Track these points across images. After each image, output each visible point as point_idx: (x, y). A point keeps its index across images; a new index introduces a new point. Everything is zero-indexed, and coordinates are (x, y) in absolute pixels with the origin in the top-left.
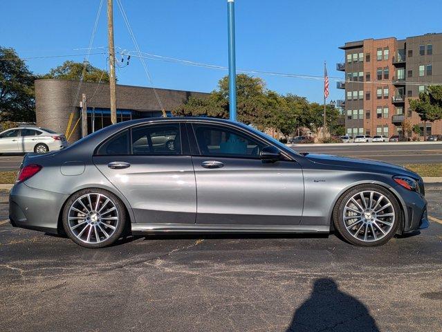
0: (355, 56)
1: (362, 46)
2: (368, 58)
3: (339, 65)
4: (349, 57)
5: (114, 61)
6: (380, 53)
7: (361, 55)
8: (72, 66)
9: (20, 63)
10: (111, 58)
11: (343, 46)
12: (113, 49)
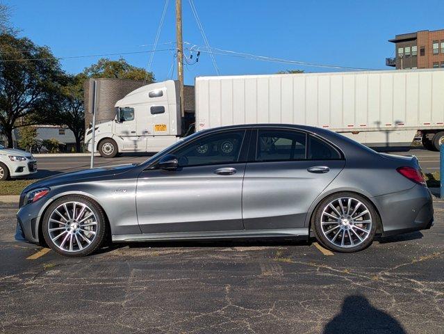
0: (408, 50)
1: (415, 39)
2: (422, 51)
3: (388, 60)
4: (401, 51)
5: (182, 57)
6: (436, 46)
7: (415, 49)
8: (107, 64)
9: (54, 62)
10: (179, 54)
11: (394, 38)
12: (182, 45)
